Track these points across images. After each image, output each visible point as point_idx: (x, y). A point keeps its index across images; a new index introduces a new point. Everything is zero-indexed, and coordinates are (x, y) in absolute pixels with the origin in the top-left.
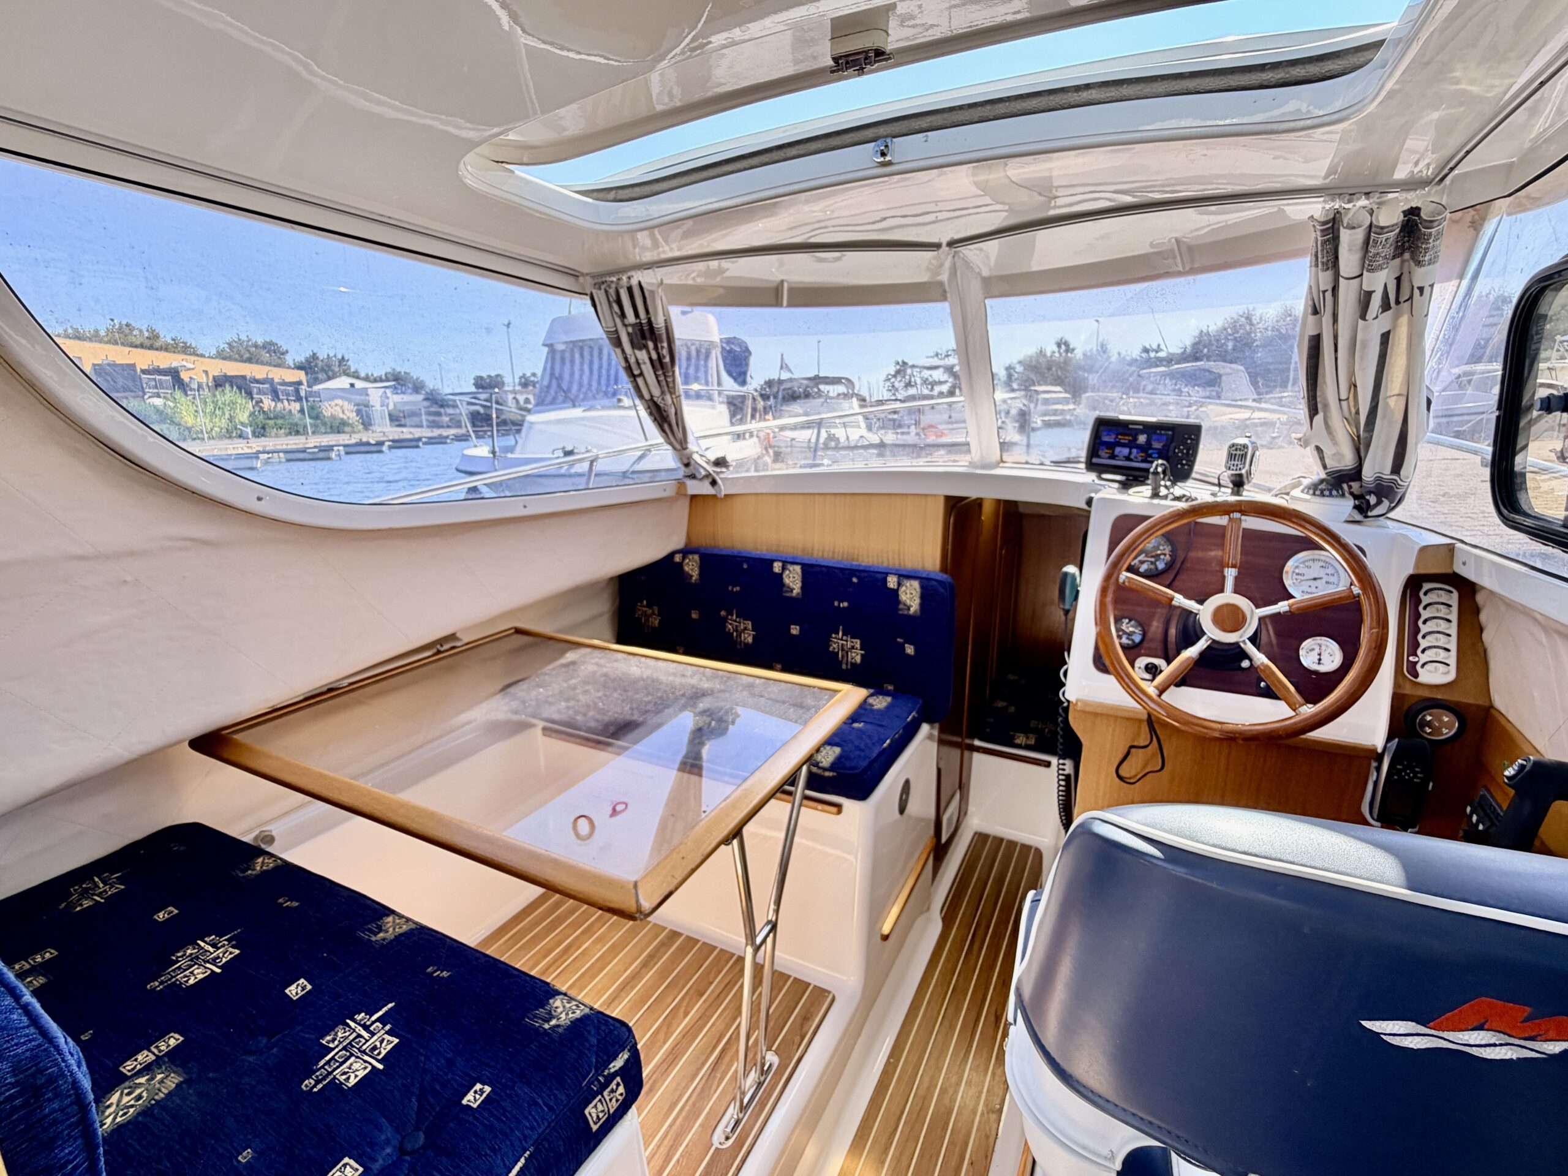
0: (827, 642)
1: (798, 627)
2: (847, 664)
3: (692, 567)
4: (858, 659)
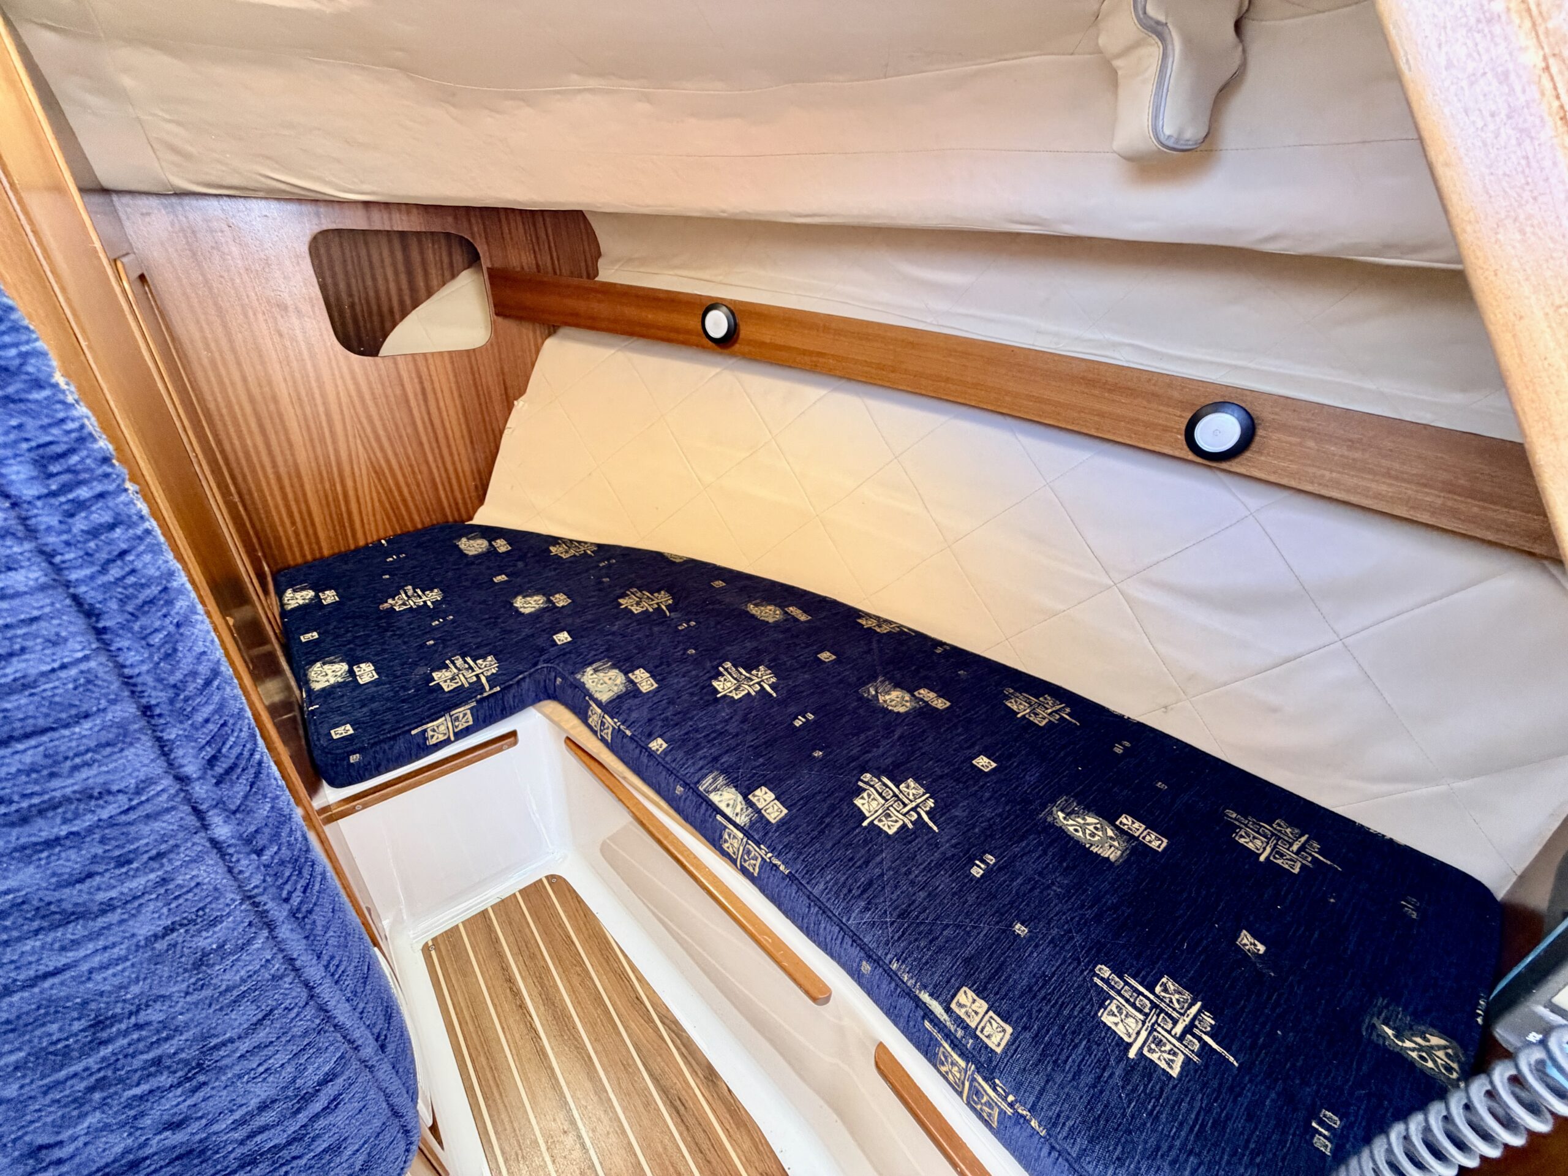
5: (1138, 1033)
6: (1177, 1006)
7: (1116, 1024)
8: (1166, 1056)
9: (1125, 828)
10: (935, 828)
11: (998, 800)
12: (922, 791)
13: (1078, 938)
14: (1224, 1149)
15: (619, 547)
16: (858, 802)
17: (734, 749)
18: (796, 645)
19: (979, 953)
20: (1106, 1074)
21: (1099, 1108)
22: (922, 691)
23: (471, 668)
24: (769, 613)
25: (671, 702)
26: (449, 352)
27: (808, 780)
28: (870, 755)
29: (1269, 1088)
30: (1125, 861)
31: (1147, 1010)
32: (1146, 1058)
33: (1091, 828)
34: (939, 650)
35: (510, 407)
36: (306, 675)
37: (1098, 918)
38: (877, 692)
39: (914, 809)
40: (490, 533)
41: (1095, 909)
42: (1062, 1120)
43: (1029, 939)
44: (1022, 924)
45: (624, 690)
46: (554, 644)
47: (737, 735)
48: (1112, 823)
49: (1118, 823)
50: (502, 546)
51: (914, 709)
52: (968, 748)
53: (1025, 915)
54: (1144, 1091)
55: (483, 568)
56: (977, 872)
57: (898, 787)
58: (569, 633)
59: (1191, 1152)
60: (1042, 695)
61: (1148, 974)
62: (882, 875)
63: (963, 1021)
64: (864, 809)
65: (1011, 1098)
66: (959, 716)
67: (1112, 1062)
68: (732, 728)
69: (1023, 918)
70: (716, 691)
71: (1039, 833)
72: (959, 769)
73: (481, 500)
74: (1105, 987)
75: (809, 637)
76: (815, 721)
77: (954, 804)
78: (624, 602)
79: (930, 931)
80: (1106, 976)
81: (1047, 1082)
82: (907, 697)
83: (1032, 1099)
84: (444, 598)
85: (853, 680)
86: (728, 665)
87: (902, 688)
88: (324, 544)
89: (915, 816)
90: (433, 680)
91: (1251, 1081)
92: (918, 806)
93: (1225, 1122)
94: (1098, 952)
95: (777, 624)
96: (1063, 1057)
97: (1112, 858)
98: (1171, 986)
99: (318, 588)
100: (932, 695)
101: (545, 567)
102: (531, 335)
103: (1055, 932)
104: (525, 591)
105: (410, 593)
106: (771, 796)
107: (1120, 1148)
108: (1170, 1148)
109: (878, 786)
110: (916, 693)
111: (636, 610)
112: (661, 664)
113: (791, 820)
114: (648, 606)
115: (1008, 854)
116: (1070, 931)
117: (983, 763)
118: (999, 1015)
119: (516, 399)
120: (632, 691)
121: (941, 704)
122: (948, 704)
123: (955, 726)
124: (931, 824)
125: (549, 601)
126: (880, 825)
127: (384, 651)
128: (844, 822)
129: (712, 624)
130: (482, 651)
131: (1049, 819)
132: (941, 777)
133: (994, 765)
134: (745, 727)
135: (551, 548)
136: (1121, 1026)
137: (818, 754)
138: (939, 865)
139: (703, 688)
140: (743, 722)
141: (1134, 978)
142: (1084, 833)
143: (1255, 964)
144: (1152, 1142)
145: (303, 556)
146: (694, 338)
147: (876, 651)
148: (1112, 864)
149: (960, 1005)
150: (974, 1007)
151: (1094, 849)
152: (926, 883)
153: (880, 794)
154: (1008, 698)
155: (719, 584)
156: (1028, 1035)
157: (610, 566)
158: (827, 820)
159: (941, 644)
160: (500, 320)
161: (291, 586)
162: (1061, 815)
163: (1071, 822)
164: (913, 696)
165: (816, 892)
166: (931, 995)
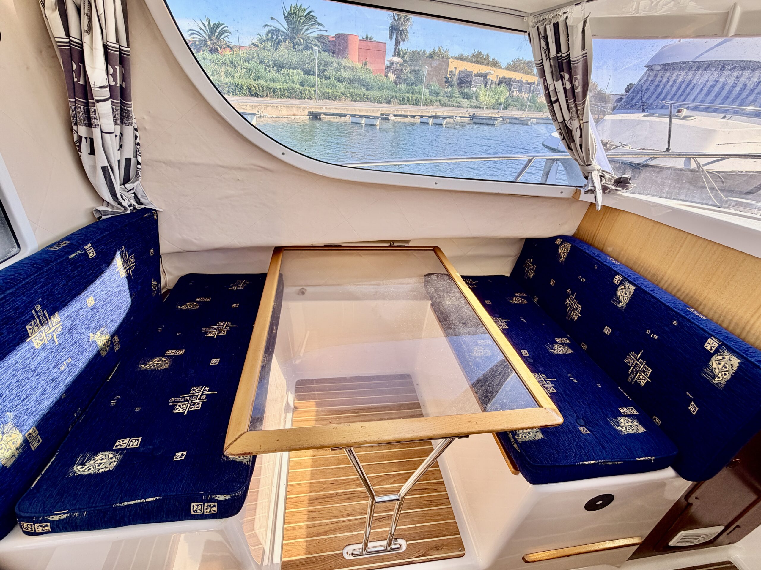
0: (625, 355)
1: (611, 330)
2: (632, 380)
3: (564, 251)
4: (643, 383)
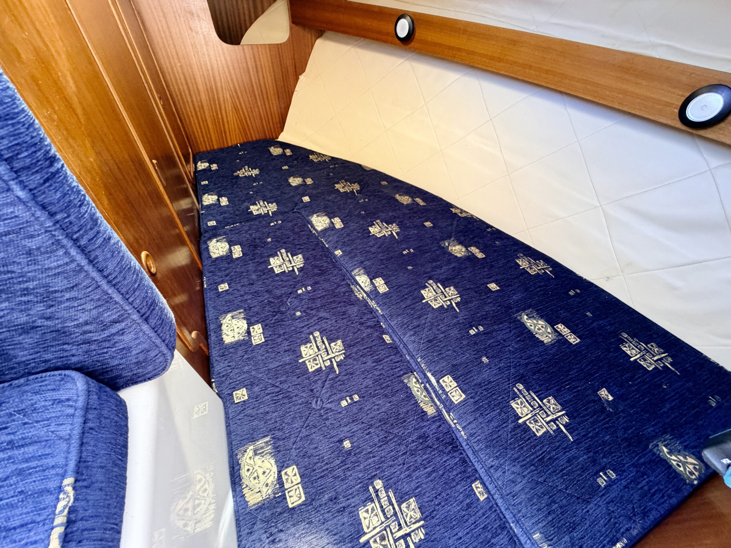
5: (527, 415)
6: (552, 410)
7: (517, 408)
8: (537, 427)
9: (559, 330)
10: (458, 310)
11: (494, 304)
12: (456, 293)
13: (513, 370)
14: (550, 469)
15: (341, 159)
16: (423, 292)
17: (371, 259)
18: (414, 217)
19: (461, 364)
20: (504, 425)
21: (495, 436)
22: (472, 248)
23: (266, 207)
24: (405, 200)
25: (348, 235)
26: (269, 45)
27: (402, 278)
28: (435, 273)
29: (584, 454)
30: (552, 345)
31: (535, 407)
32: (527, 425)
33: (540, 326)
34: (489, 230)
35: (297, 79)
36: (201, 198)
37: (527, 364)
38: (449, 245)
39: (450, 300)
40: (284, 145)
41: (527, 361)
42: (476, 435)
43: (487, 365)
44: (487, 358)
45: (328, 226)
46: (302, 201)
47: (374, 253)
48: (552, 326)
49: (555, 327)
50: (288, 152)
51: (465, 256)
52: (488, 278)
53: (490, 355)
54: (520, 436)
55: (278, 162)
56: (472, 332)
57: (444, 289)
58: (309, 197)
59: (533, 465)
60: (539, 260)
61: (542, 393)
62: (425, 323)
63: (443, 387)
64: (425, 296)
65: (455, 421)
66: (487, 263)
67: (510, 421)
68: (373, 250)
69: (488, 355)
70: (370, 232)
71: (511, 323)
72: (478, 287)
73: (282, 129)
74: (518, 393)
75: (422, 213)
76: (413, 253)
77: (471, 302)
78: (337, 186)
79: (440, 350)
80: (521, 388)
81: (474, 420)
82: (464, 249)
83: (465, 424)
84: (260, 173)
85: (438, 237)
86: (378, 221)
87: (462, 245)
88: (214, 143)
89: (449, 303)
90: (250, 209)
91: (576, 448)
92: (452, 299)
93: (556, 459)
94: (521, 378)
95: (408, 205)
96: (486, 413)
97: (545, 342)
98: (553, 401)
99: (211, 162)
100: (477, 251)
101: (305, 165)
102: (309, 36)
103: (501, 365)
104: (294, 175)
105: (247, 169)
106: (383, 282)
107: (499, 453)
108: (523, 460)
109: (435, 287)
110: (469, 249)
111: (342, 190)
112: (348, 216)
113: (390, 293)
114: (347, 189)
115: (491, 329)
116: (510, 366)
117: (493, 286)
118: (461, 390)
119: (301, 74)
120: (332, 227)
121: (480, 255)
122: (484, 256)
123: (484, 267)
124: (456, 308)
125: (304, 181)
126: (431, 303)
127: (232, 193)
128: (414, 299)
129: (376, 201)
130: (271, 200)
131: (518, 318)
132: (469, 289)
133: (498, 288)
134: (379, 250)
135: (310, 156)
136: (519, 410)
137: (410, 268)
138: (455, 325)
139: (364, 230)
140: (379, 248)
141: (535, 393)
142: (535, 328)
143: (603, 404)
144: (516, 456)
145: (206, 148)
146: (390, 39)
147: (455, 226)
148: (544, 344)
149: (444, 381)
150: (450, 384)
151: (537, 336)
152: (445, 331)
153: (435, 291)
154: (518, 258)
155: (384, 183)
156: (472, 400)
157: (335, 168)
158: (406, 296)
159: (492, 227)
160: (294, 26)
161: (201, 160)
162: (526, 317)
163: (530, 321)
164: (467, 249)
165: (392, 324)
166: (432, 374)
